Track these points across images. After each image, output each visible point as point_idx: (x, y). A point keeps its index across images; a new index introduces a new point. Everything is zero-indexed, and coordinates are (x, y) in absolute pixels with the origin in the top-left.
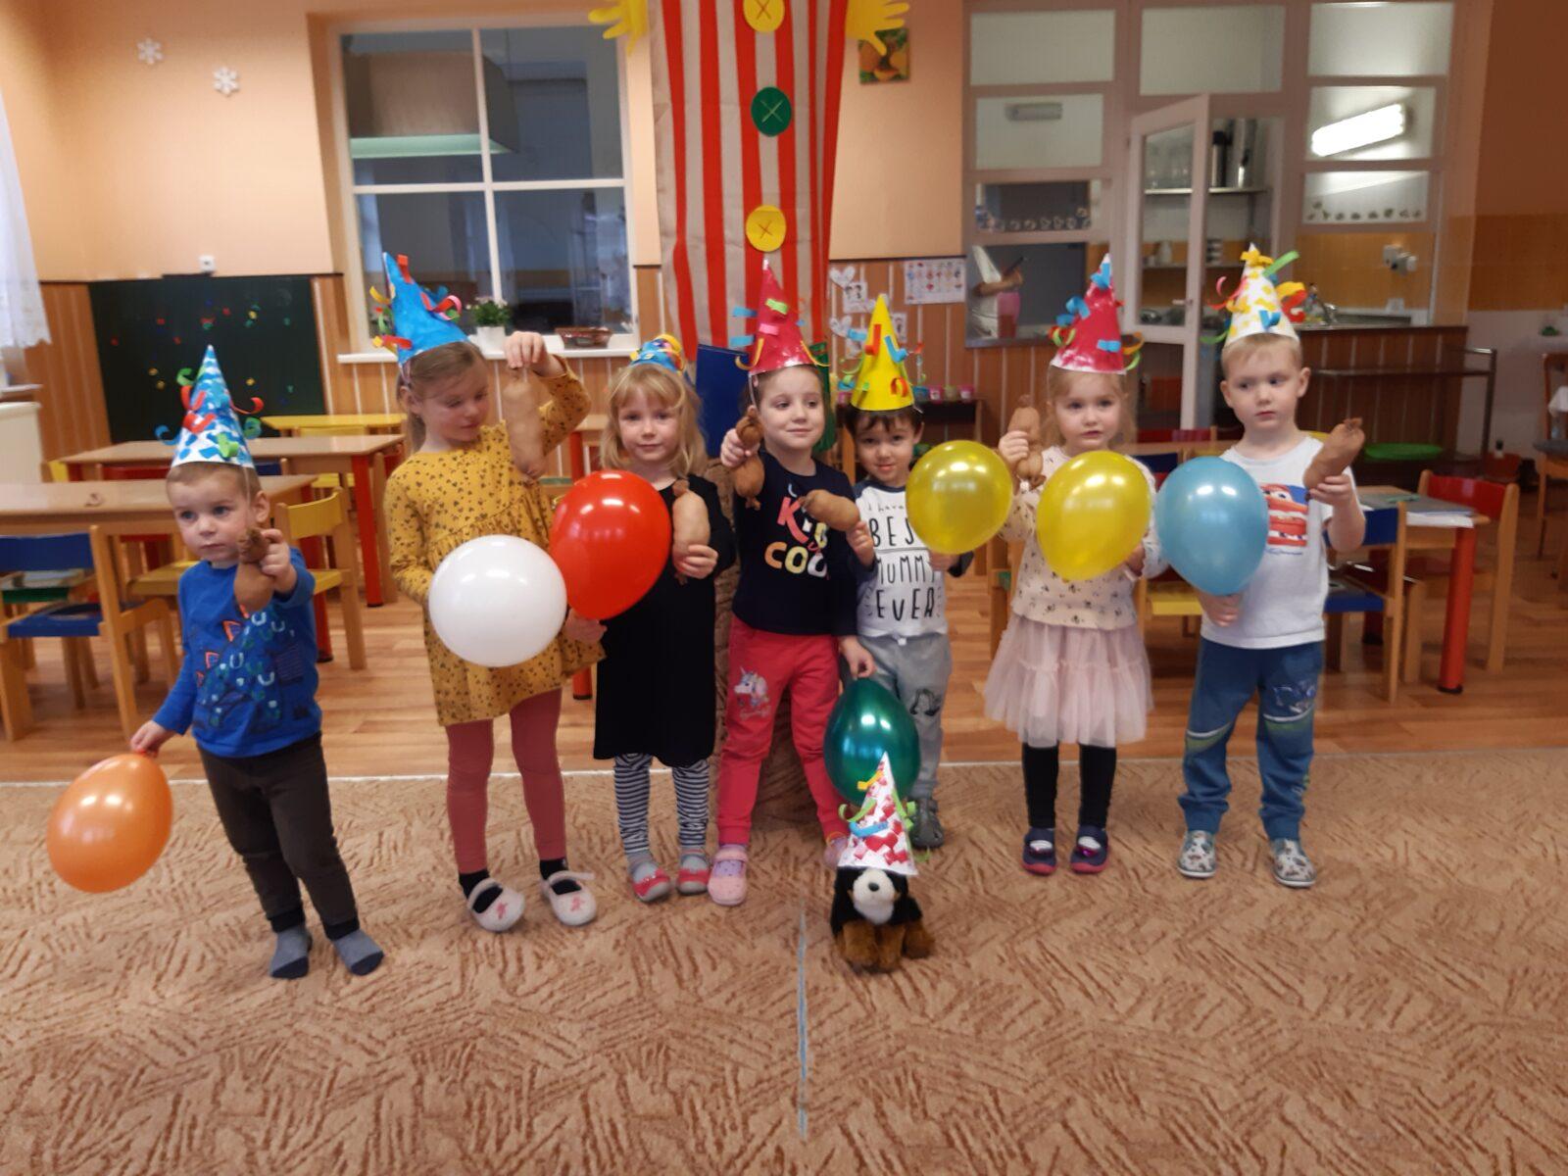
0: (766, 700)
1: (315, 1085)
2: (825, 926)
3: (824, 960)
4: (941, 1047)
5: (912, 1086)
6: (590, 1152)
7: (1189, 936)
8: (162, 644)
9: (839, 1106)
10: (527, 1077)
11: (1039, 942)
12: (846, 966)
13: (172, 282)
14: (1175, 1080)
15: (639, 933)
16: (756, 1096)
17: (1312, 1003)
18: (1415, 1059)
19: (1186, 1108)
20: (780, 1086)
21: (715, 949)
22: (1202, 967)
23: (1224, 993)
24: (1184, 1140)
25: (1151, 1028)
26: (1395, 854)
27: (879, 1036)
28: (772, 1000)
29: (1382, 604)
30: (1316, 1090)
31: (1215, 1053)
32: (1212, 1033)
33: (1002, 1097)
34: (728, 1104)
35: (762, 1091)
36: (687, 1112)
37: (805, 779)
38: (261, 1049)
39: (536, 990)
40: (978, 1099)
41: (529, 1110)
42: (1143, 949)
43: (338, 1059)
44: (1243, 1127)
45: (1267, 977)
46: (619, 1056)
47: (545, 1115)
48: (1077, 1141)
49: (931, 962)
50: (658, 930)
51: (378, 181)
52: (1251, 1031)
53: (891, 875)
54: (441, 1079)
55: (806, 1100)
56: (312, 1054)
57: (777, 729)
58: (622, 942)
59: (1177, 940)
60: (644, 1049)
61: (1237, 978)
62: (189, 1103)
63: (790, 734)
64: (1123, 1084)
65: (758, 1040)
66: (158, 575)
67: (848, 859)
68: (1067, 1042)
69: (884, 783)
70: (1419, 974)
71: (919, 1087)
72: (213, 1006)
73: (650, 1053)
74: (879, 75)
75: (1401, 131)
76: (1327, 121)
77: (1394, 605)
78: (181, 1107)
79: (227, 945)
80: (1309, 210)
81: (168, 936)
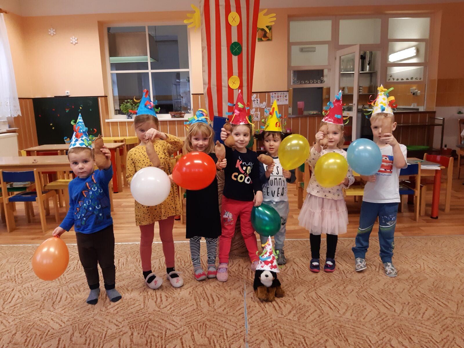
0: (232, 220)
1: (100, 335)
2: (252, 288)
3: (252, 298)
4: (287, 324)
5: (279, 336)
7: (360, 291)
9: (258, 342)
10: (164, 333)
11: (316, 293)
12: (258, 300)
14: (358, 334)
15: (196, 290)
16: (233, 339)
17: (398, 311)
18: (430, 328)
19: (362, 343)
20: (240, 336)
21: (219, 295)
22: (365, 300)
23: (372, 308)
25: (350, 318)
26: (421, 266)
27: (269, 321)
28: (236, 310)
29: (414, 192)
30: (401, 337)
31: (370, 326)
32: (369, 320)
33: (307, 339)
34: (224, 341)
35: (235, 337)
36: (212, 344)
37: (245, 244)
38: (85, 324)
39: (166, 307)
40: (300, 340)
41: (165, 343)
42: (347, 294)
43: (108, 328)
45: (384, 303)
46: (191, 327)
47: (170, 344)
49: (283, 298)
50: (202, 289)
51: (117, 69)
52: (380, 319)
53: (272, 272)
54: (138, 334)
55: (248, 340)
56: (100, 326)
57: (236, 229)
58: (191, 292)
59: (357, 292)
60: (199, 325)
61: (376, 304)
62: (63, 341)
63: (240, 230)
64: (343, 335)
65: (232, 322)
66: (53, 184)
67: (259, 267)
68: (325, 323)
69: (269, 245)
70: (429, 302)
71: (282, 336)
72: (70, 312)
73: (201, 326)
74: (263, 39)
75: (415, 54)
76: (394, 52)
77: (417, 193)
78: (61, 342)
79: (74, 293)
80: (388, 78)
81: (56, 291)
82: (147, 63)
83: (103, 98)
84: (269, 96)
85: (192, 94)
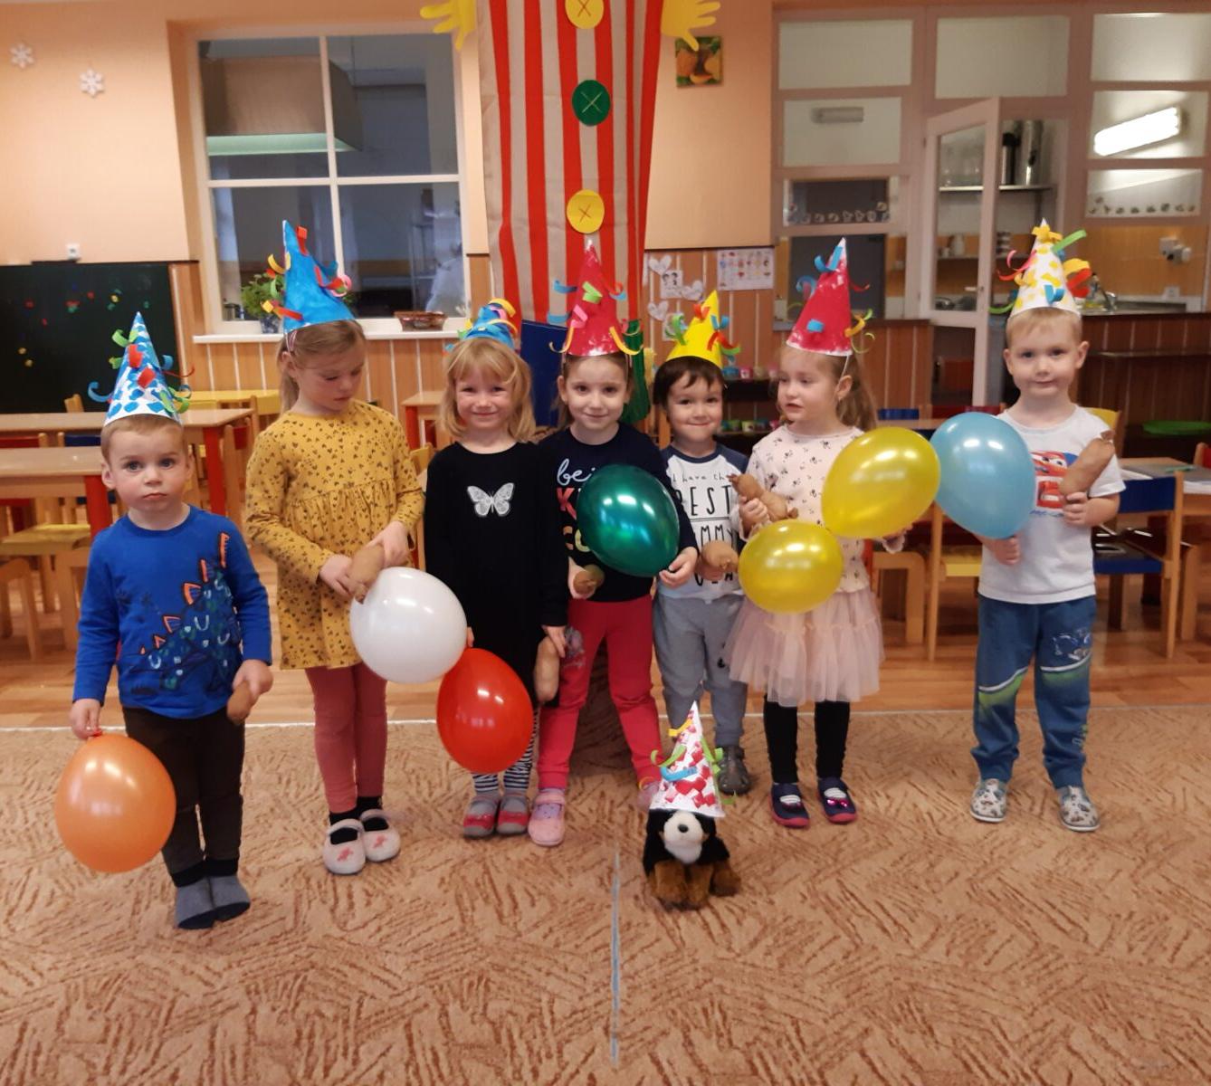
0: (582, 651)
1: (154, 1014)
2: (637, 865)
3: (636, 898)
4: (746, 979)
5: (718, 1016)
6: (413, 1079)
7: (981, 875)
8: (23, 602)
9: (649, 1035)
10: (354, 1007)
11: (838, 881)
12: (657, 902)
13: (41, 269)
14: (968, 1012)
15: (463, 872)
16: (571, 1026)
17: (1097, 939)
18: (1194, 993)
19: (976, 1038)
20: (594, 1016)
21: (535, 887)
22: (992, 905)
23: (1013, 928)
24: (975, 1069)
25: (944, 962)
26: (1174, 800)
27: (688, 969)
28: (587, 935)
29: (1161, 566)
30: (1101, 1021)
31: (1005, 986)
32: (1002, 968)
33: (803, 1028)
34: (544, 1034)
35: (577, 1021)
36: (505, 1041)
37: (621, 728)
38: (105, 979)
39: (365, 925)
40: (781, 1029)
41: (355, 1038)
42: (936, 886)
43: (177, 990)
44: (1032, 1057)
45: (1054, 915)
46: (441, 988)
47: (371, 1043)
48: (874, 1070)
49: (737, 899)
50: (481, 869)
51: (233, 176)
52: (1038, 965)
53: (699, 817)
54: (274, 1009)
55: (617, 1030)
56: (152, 985)
57: (592, 681)
58: (447, 880)
59: (970, 879)
60: (466, 981)
61: (1027, 916)
62: (34, 1031)
63: (607, 684)
64: (917, 1015)
65: (573, 973)
66: (22, 537)
67: (659, 802)
68: (865, 975)
69: (694, 731)
70: (1197, 912)
71: (725, 1018)
72: (61, 939)
73: (471, 985)
74: (694, 78)
75: (1175, 131)
76: (1109, 123)
77: (1172, 567)
78: (27, 1035)
79: (74, 882)
80: (1091, 205)
81: (20, 874)
82: (325, 155)
83: (186, 268)
84: (712, 262)
85: (468, 255)
